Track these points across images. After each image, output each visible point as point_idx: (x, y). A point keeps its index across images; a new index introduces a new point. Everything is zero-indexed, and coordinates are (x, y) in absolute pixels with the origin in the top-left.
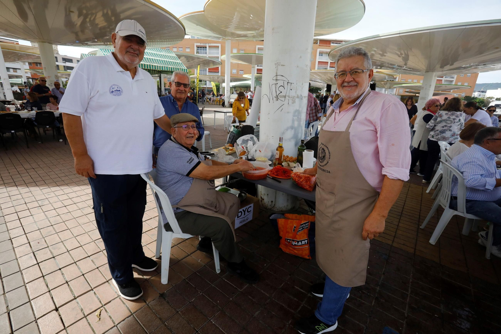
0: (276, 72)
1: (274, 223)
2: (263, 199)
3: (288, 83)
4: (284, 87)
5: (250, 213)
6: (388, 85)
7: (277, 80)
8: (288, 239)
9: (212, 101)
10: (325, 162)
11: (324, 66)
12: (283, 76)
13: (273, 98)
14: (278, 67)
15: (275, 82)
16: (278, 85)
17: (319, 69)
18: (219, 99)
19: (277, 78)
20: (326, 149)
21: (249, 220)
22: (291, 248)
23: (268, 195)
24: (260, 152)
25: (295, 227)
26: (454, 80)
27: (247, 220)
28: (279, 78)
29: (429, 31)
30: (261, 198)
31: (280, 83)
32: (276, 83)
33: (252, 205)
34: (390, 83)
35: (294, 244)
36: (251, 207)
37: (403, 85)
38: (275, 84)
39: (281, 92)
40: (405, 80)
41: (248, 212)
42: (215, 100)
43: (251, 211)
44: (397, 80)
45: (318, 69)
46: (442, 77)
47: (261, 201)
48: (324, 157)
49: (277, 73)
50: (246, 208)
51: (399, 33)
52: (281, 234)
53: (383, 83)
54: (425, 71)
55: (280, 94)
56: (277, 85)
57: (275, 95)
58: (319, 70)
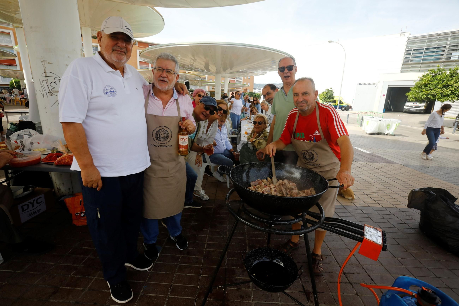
0: (44, 69)
1: (63, 205)
2: (60, 189)
3: (59, 79)
4: (56, 83)
5: (40, 204)
6: (200, 83)
7: (47, 76)
8: (77, 214)
9: (8, 101)
12: (52, 73)
13: (46, 93)
14: (45, 64)
15: (45, 78)
16: (49, 82)
17: (142, 69)
18: (19, 99)
19: (46, 74)
21: (41, 212)
23: (63, 184)
24: (39, 143)
25: (81, 201)
26: (242, 80)
27: (39, 211)
28: (48, 74)
30: (57, 188)
31: (51, 79)
32: (47, 79)
33: (42, 196)
34: (201, 82)
35: (83, 216)
36: (41, 198)
37: (209, 83)
38: (46, 80)
39: (54, 88)
40: (212, 80)
41: (37, 203)
42: (14, 100)
43: (42, 201)
44: (206, 80)
45: (140, 69)
46: (235, 78)
47: (58, 191)
49: (45, 70)
50: (34, 201)
51: (189, 44)
52: (71, 211)
53: (195, 81)
54: (215, 73)
55: (54, 90)
56: (48, 82)
57: (47, 90)
58: (141, 69)
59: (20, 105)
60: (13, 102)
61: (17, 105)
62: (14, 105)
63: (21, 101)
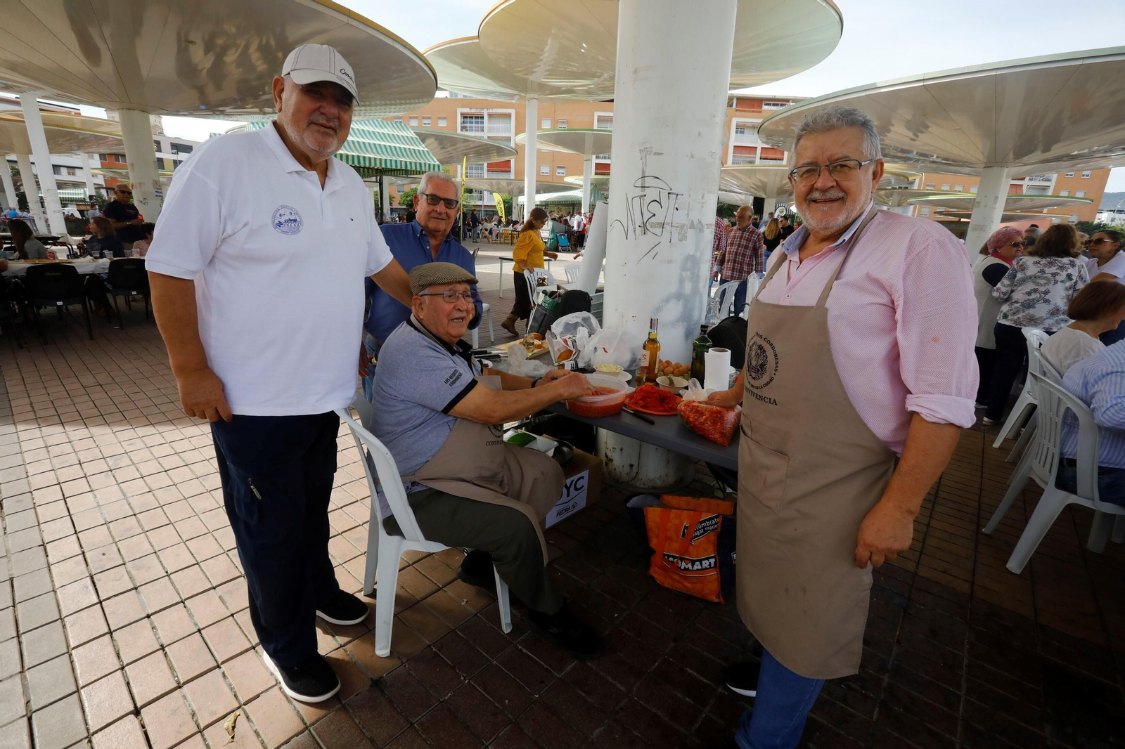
0: (643, 169)
1: (638, 517)
2: (612, 460)
3: (669, 193)
4: (660, 204)
5: (580, 491)
6: (895, 198)
7: (644, 187)
8: (669, 556)
9: (494, 235)
10: (765, 378)
11: (746, 156)
12: (658, 178)
13: (634, 228)
14: (648, 157)
15: (639, 192)
16: (647, 200)
17: (737, 163)
19: (644, 182)
20: (767, 347)
21: (577, 509)
22: (676, 577)
23: (622, 450)
24: (605, 351)
25: (686, 528)
26: (1052, 184)
27: (574, 507)
28: (649, 182)
29: (993, 73)
30: (607, 456)
31: (652, 194)
32: (643, 193)
33: (585, 474)
34: (899, 194)
35: (683, 568)
36: (582, 478)
37: (931, 198)
38: (640, 197)
39: (654, 215)
40: (935, 186)
41: (576, 489)
43: (583, 486)
44: (916, 187)
45: (733, 163)
46: (1023, 179)
47: (606, 464)
48: (763, 366)
49: (643, 172)
50: (572, 481)
51: (924, 80)
52: (654, 543)
53: (882, 192)
54: (983, 165)
55: (653, 220)
56: (643, 200)
57: (639, 222)
58: (735, 165)
59: (508, 243)
60: (500, 238)
61: (505, 243)
62: (501, 243)
63: (512, 237)
